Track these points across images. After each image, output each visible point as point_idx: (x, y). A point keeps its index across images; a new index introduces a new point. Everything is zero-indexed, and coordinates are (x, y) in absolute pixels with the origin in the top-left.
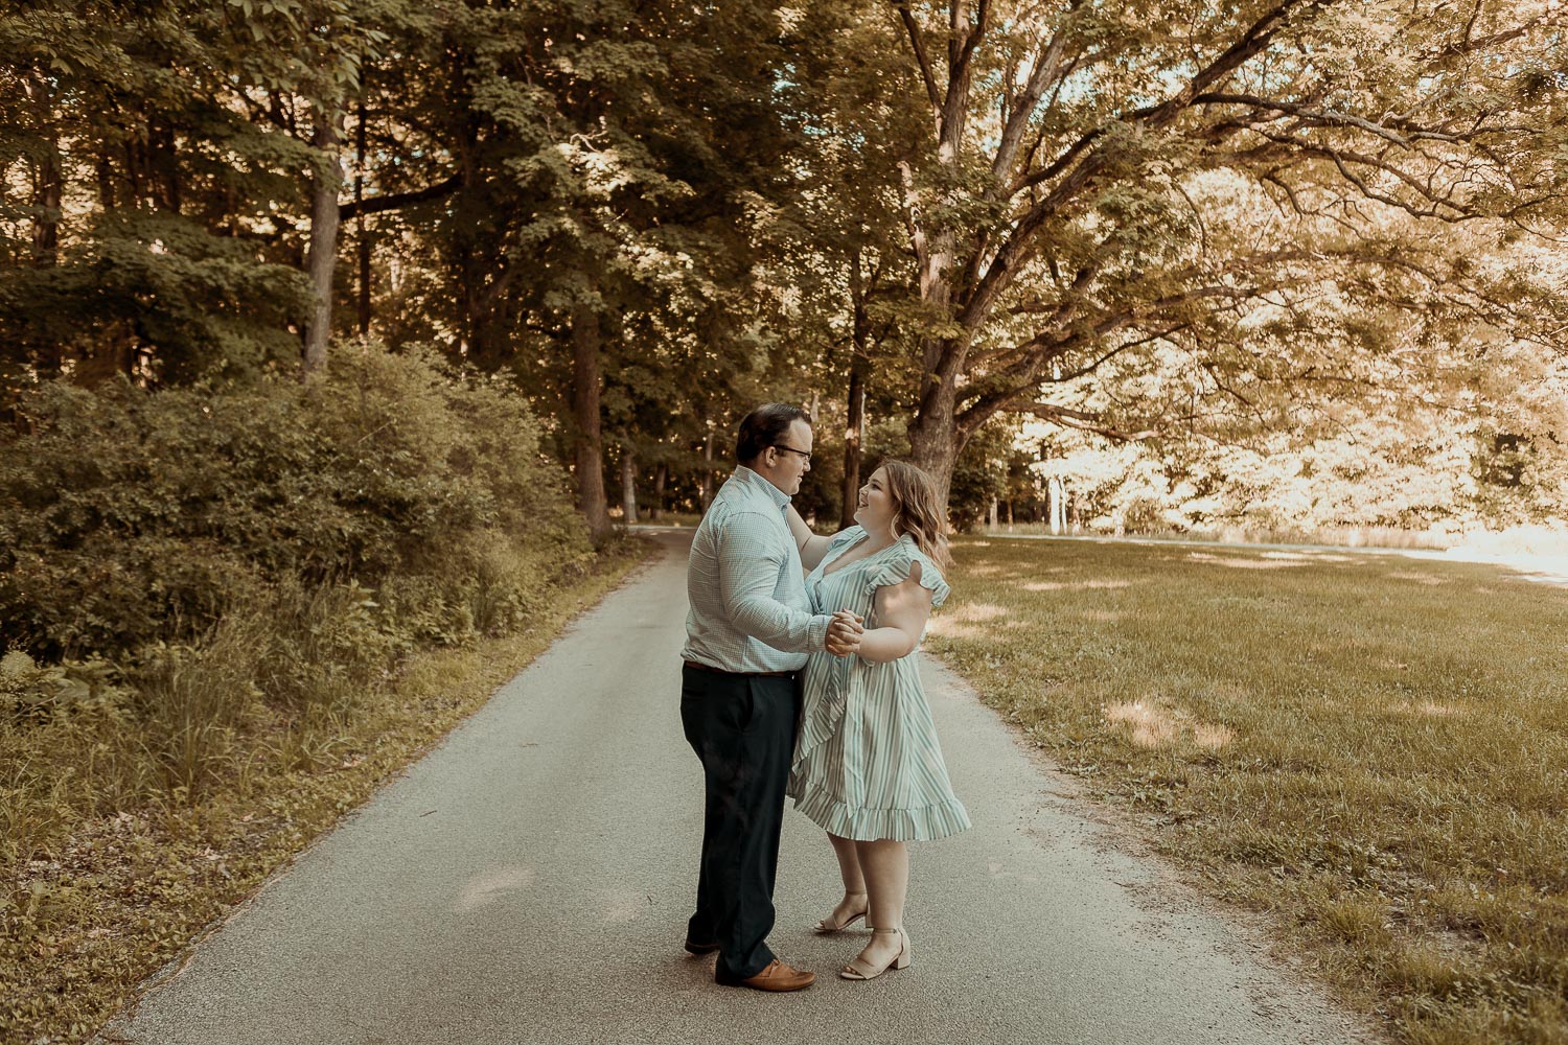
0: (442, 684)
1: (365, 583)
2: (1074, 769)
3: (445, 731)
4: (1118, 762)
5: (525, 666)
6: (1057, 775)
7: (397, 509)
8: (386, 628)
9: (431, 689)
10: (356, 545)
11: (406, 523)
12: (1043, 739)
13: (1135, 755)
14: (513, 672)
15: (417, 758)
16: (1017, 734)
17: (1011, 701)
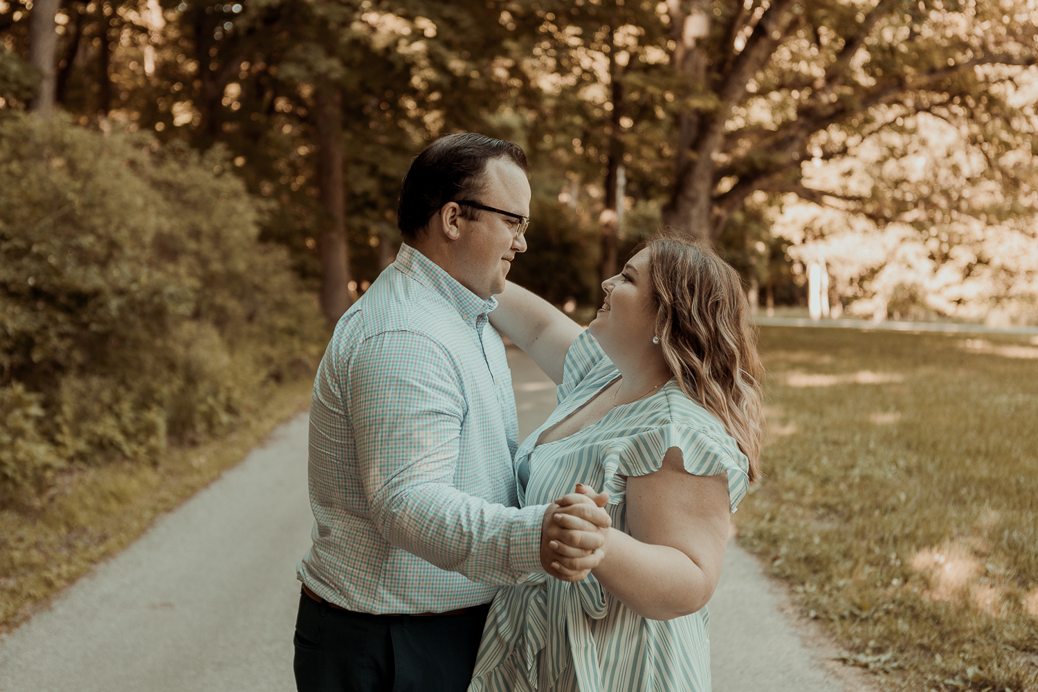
0: (100, 511)
1: (32, 387)
2: (862, 658)
3: (71, 580)
4: (922, 646)
5: (206, 485)
6: (838, 666)
7: (80, 300)
8: (59, 438)
9: (82, 517)
10: (25, 342)
11: (85, 318)
12: (817, 605)
13: (943, 636)
14: (189, 493)
15: (17, 625)
16: (781, 594)
17: (775, 541)
